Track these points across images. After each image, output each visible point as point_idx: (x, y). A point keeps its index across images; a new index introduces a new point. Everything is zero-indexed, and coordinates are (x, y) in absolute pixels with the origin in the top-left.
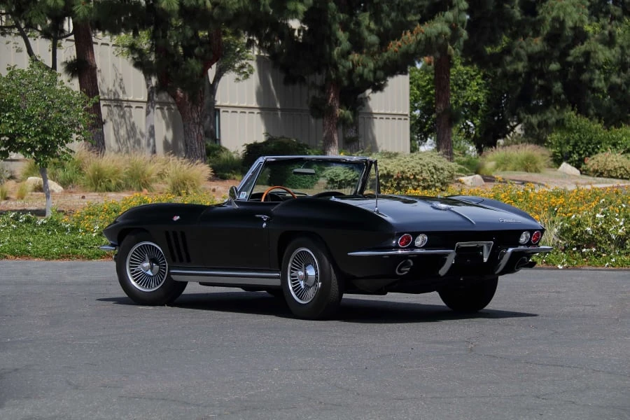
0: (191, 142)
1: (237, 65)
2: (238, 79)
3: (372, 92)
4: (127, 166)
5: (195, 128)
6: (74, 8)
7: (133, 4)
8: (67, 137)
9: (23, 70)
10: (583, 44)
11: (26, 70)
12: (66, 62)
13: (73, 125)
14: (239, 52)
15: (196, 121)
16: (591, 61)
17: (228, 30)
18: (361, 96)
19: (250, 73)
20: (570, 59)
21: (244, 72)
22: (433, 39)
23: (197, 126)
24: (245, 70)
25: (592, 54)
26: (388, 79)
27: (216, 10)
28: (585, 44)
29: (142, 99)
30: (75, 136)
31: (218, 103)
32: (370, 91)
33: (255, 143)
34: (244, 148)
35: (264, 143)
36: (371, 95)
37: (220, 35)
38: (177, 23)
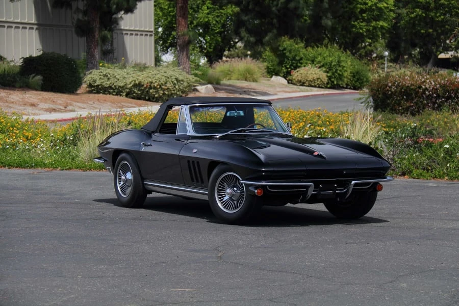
2: (12, 0)
3: (124, 13)
32: (123, 12)
33: (31, 57)
34: (21, 61)
35: (38, 56)
36: (123, 16)
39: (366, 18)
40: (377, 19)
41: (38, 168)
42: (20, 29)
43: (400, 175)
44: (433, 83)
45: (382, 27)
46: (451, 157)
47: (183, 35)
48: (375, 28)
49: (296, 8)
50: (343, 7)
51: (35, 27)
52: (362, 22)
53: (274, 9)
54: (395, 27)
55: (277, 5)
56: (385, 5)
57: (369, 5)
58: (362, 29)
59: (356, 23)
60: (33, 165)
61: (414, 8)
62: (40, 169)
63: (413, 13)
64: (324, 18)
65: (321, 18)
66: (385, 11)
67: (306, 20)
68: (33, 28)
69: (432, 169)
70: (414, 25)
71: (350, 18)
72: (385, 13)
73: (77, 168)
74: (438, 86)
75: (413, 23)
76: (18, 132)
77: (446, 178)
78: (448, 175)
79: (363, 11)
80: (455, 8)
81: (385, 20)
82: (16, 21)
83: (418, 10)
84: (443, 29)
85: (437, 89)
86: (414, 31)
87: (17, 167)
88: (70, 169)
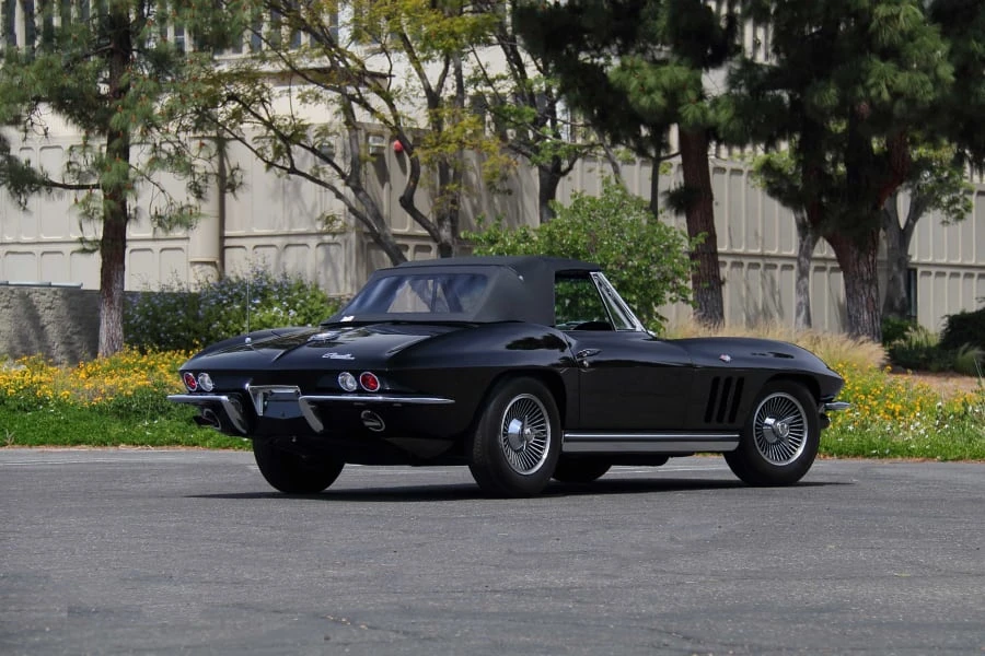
0: (858, 311)
1: (945, 199)
2: (945, 222)
5: (863, 288)
6: (680, 110)
7: (770, 99)
8: (656, 296)
9: (594, 198)
11: (599, 197)
12: (668, 192)
13: (665, 279)
14: (947, 178)
15: (865, 278)
17: (918, 135)
19: (966, 210)
21: (955, 211)
23: (867, 286)
24: (959, 207)
27: (900, 106)
29: (790, 253)
30: (668, 295)
31: (914, 259)
33: (963, 313)
35: (977, 312)
37: (906, 145)
38: (839, 127)
41: (895, 457)
42: (932, 277)
60: (887, 451)
62: (899, 459)
73: (974, 457)
76: (875, 403)
82: (938, 261)
87: (855, 456)
88: (960, 458)
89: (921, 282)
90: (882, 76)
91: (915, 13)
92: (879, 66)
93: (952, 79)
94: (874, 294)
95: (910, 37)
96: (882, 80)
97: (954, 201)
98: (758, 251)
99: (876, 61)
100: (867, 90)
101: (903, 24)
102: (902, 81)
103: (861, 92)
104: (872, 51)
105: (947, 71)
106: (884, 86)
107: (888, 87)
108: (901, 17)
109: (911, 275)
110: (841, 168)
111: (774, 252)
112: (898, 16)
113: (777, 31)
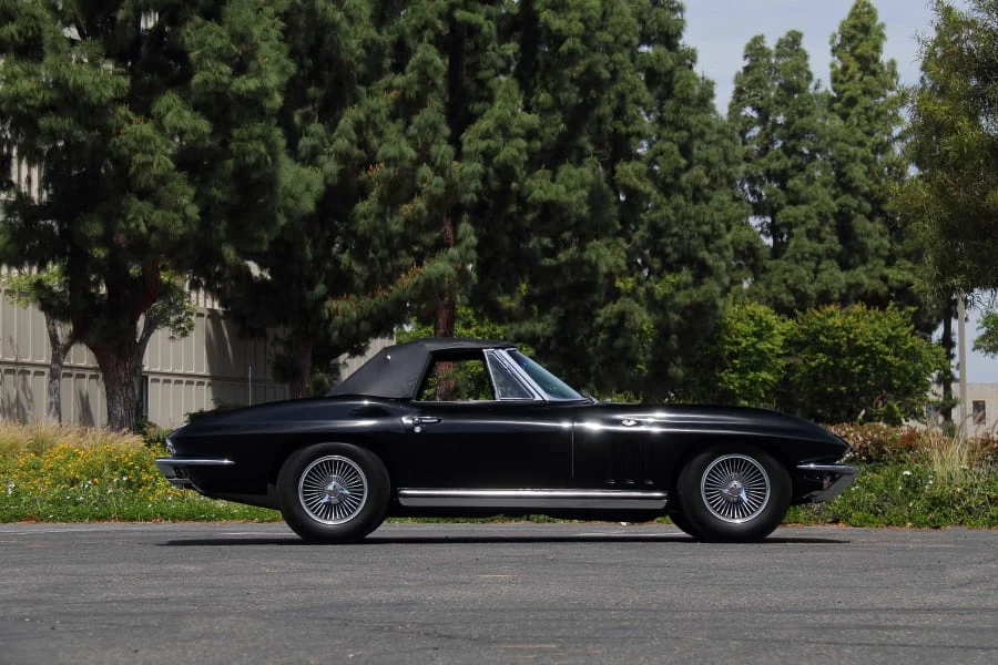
0: (117, 409)
1: (172, 319)
2: (172, 338)
3: (349, 357)
4: (30, 437)
5: (121, 390)
7: (41, 228)
10: (615, 303)
15: (123, 381)
16: (626, 324)
17: (168, 262)
18: (333, 362)
19: (189, 329)
20: (600, 320)
21: (180, 329)
22: (434, 283)
23: (124, 388)
24: (183, 325)
25: (627, 316)
26: (370, 340)
27: (154, 237)
28: (619, 303)
29: (43, 361)
31: (146, 368)
32: (347, 355)
33: (201, 412)
34: (186, 418)
36: (348, 361)
37: (158, 271)
38: (100, 253)
39: (738, 366)
40: (757, 367)
42: (184, 385)
43: (830, 523)
44: (861, 439)
45: (765, 381)
46: (915, 491)
47: (447, 379)
48: (753, 382)
49: (626, 348)
50: (701, 348)
51: (207, 381)
52: (732, 373)
53: (590, 350)
54: (785, 382)
55: (595, 344)
56: (770, 346)
57: (743, 345)
58: (732, 383)
59: (723, 374)
61: (814, 353)
63: (814, 360)
64: (672, 365)
65: (667, 365)
66: (769, 355)
67: (640, 370)
68: (202, 384)
69: (883, 512)
70: (816, 379)
71: (712, 368)
72: (769, 360)
74: (869, 442)
75: (814, 376)
77: (909, 524)
78: (911, 519)
79: (733, 356)
80: (880, 353)
81: (769, 370)
82: (177, 371)
83: (821, 355)
84: (863, 386)
85: (867, 448)
86: (816, 389)
89: (152, 387)
90: (139, 212)
91: (166, 162)
92: (136, 204)
93: (198, 218)
94: (130, 395)
95: (162, 180)
96: (140, 216)
97: (180, 321)
98: (13, 359)
99: (134, 200)
100: (127, 223)
101: (155, 170)
102: (157, 217)
103: (122, 225)
104: (130, 191)
105: (193, 211)
106: (141, 220)
107: (145, 221)
108: (155, 165)
109: (144, 380)
110: (103, 290)
111: (29, 360)
112: (152, 164)
113: (47, 171)
